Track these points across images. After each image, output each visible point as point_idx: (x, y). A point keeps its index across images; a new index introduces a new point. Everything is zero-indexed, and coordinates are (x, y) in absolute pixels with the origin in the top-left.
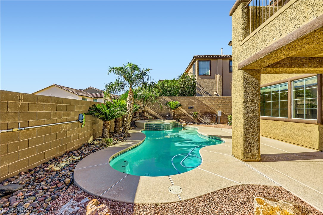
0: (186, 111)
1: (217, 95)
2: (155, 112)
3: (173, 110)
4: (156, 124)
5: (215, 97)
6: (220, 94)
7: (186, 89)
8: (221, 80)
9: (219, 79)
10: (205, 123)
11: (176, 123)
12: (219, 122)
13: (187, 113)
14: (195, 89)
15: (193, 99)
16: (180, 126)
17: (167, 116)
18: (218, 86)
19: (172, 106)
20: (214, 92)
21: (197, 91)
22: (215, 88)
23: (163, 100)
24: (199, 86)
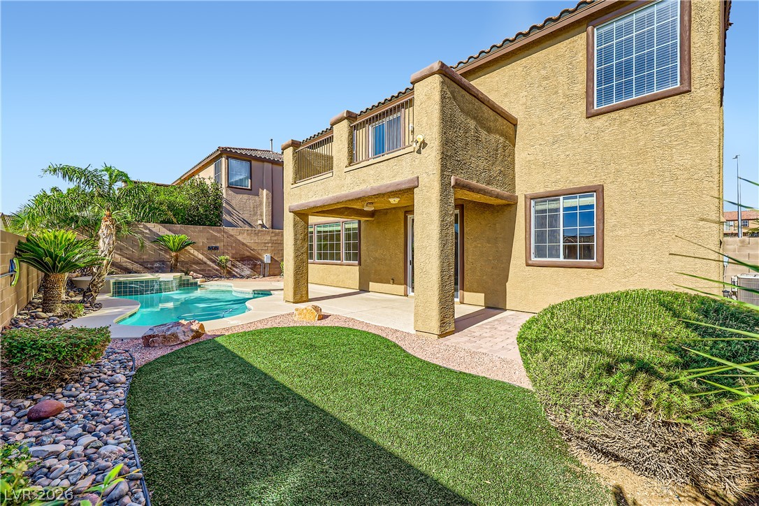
0: (203, 254)
1: (263, 226)
2: (124, 257)
3: (173, 254)
4: (142, 282)
5: (259, 230)
6: (268, 224)
7: (201, 210)
8: (270, 200)
9: (267, 198)
10: (242, 277)
11: (185, 277)
12: (267, 273)
13: (205, 260)
14: (221, 212)
15: (218, 232)
16: (192, 284)
17: (157, 265)
18: (265, 209)
19: (171, 244)
20: (257, 220)
21: (226, 217)
22: (259, 212)
23: (147, 231)
24: (228, 207)
